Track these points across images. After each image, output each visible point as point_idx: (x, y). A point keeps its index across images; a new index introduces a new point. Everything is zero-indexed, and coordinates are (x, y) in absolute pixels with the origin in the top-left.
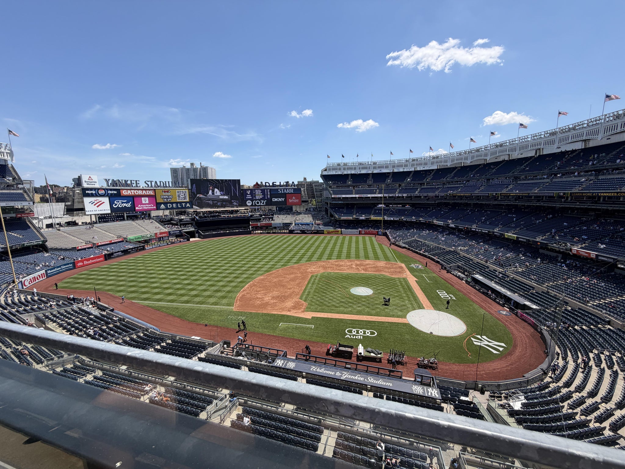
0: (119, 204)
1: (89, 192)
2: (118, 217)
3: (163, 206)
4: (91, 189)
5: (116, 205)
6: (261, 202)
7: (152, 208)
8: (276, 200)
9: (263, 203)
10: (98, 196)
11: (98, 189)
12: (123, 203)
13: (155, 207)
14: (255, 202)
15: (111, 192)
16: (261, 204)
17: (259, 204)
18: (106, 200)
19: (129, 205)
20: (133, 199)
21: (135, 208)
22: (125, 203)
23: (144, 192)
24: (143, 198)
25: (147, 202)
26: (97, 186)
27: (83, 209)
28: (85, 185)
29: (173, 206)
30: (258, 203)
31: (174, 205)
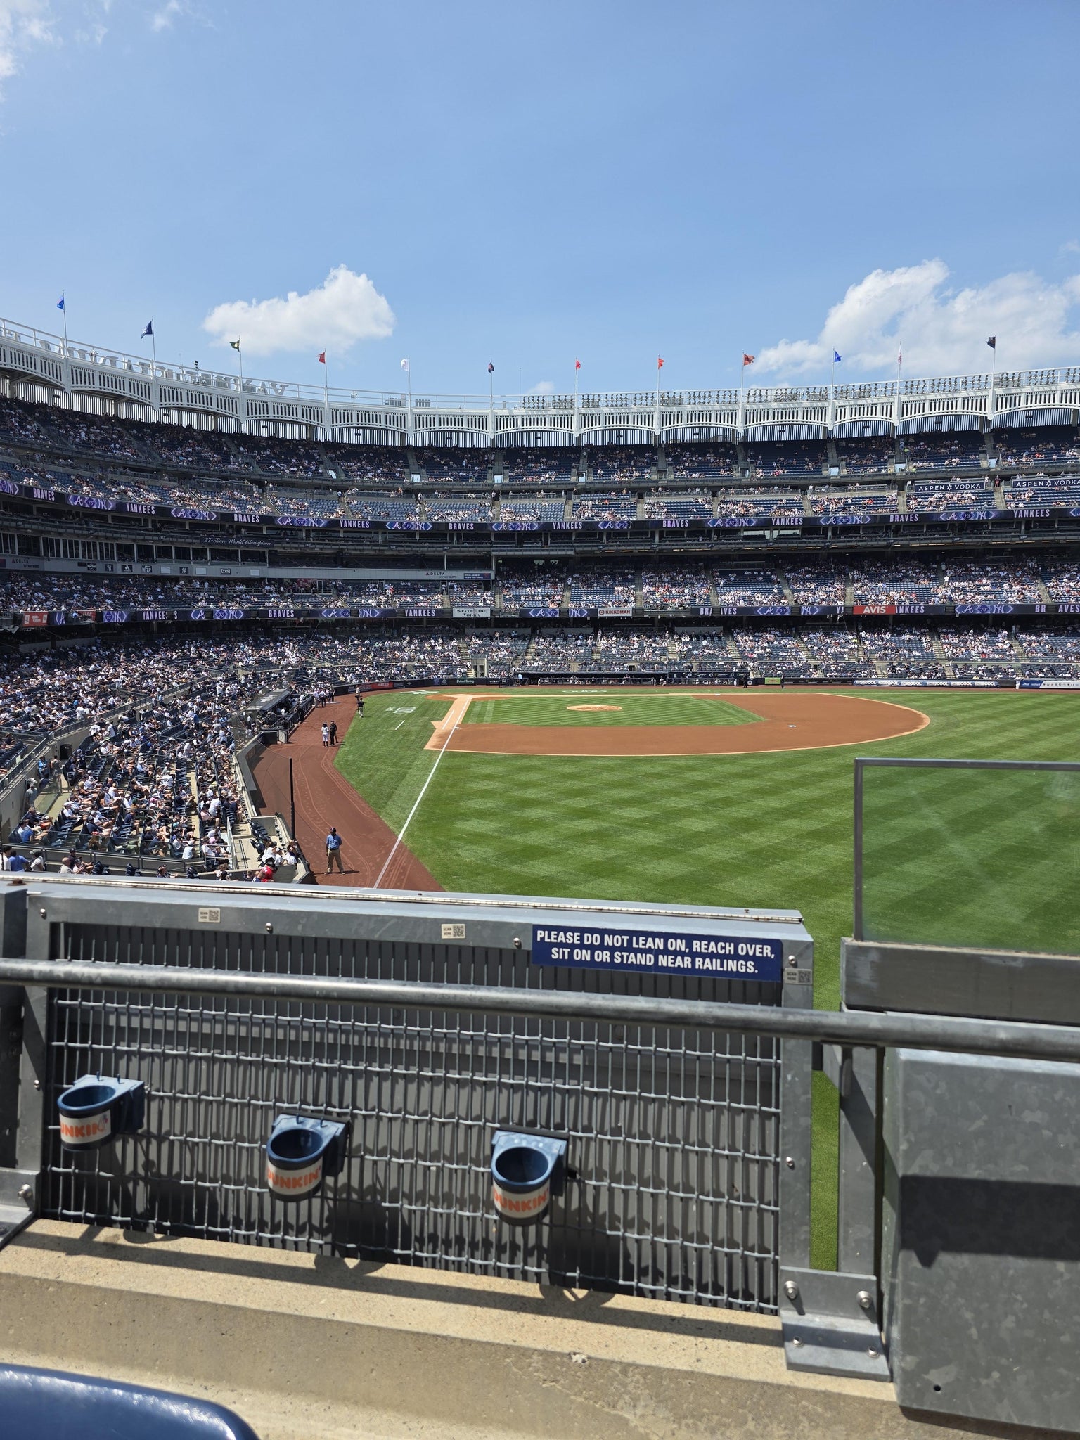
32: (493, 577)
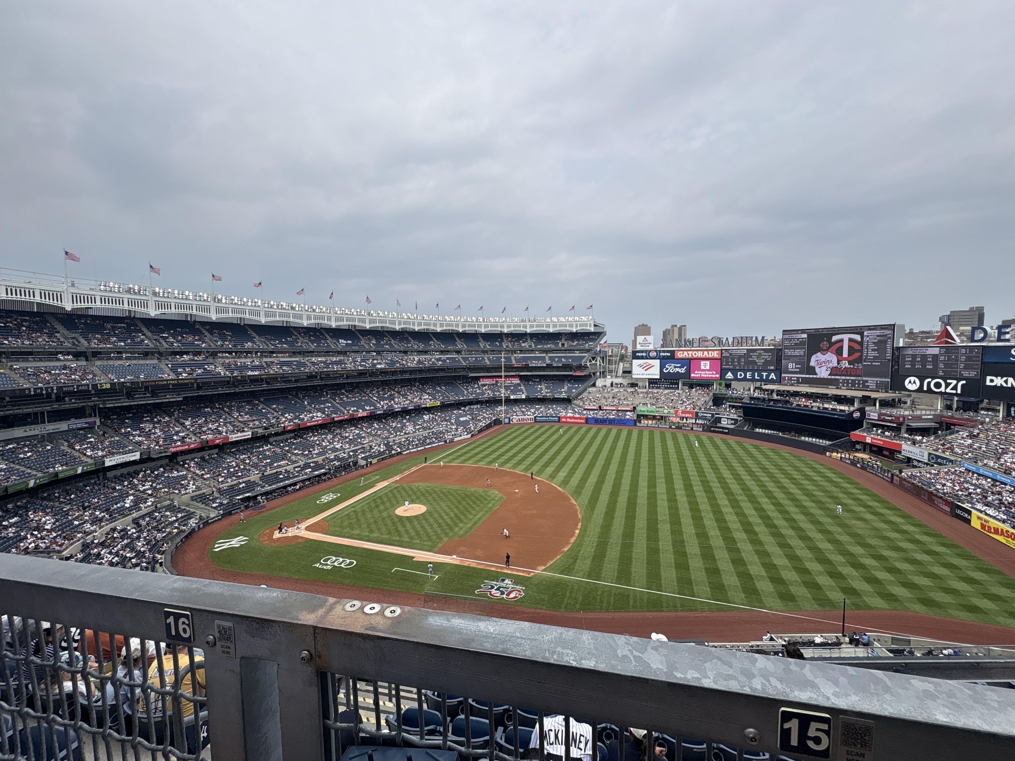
0: (671, 368)
1: (639, 354)
2: (672, 384)
3: (729, 375)
4: (642, 352)
5: (667, 369)
6: (947, 385)
7: (713, 376)
8: (999, 381)
9: (955, 388)
10: (647, 359)
11: (650, 351)
12: (675, 367)
13: (718, 376)
14: (929, 383)
15: (663, 354)
16: (948, 390)
17: (943, 389)
18: (657, 363)
19: (683, 371)
20: (689, 363)
21: (690, 375)
22: (678, 367)
23: (706, 353)
24: (702, 363)
25: (708, 368)
26: (651, 347)
27: (630, 372)
28: (639, 348)
29: (745, 375)
30: (938, 385)
31: (749, 375)
32: (98, 423)
